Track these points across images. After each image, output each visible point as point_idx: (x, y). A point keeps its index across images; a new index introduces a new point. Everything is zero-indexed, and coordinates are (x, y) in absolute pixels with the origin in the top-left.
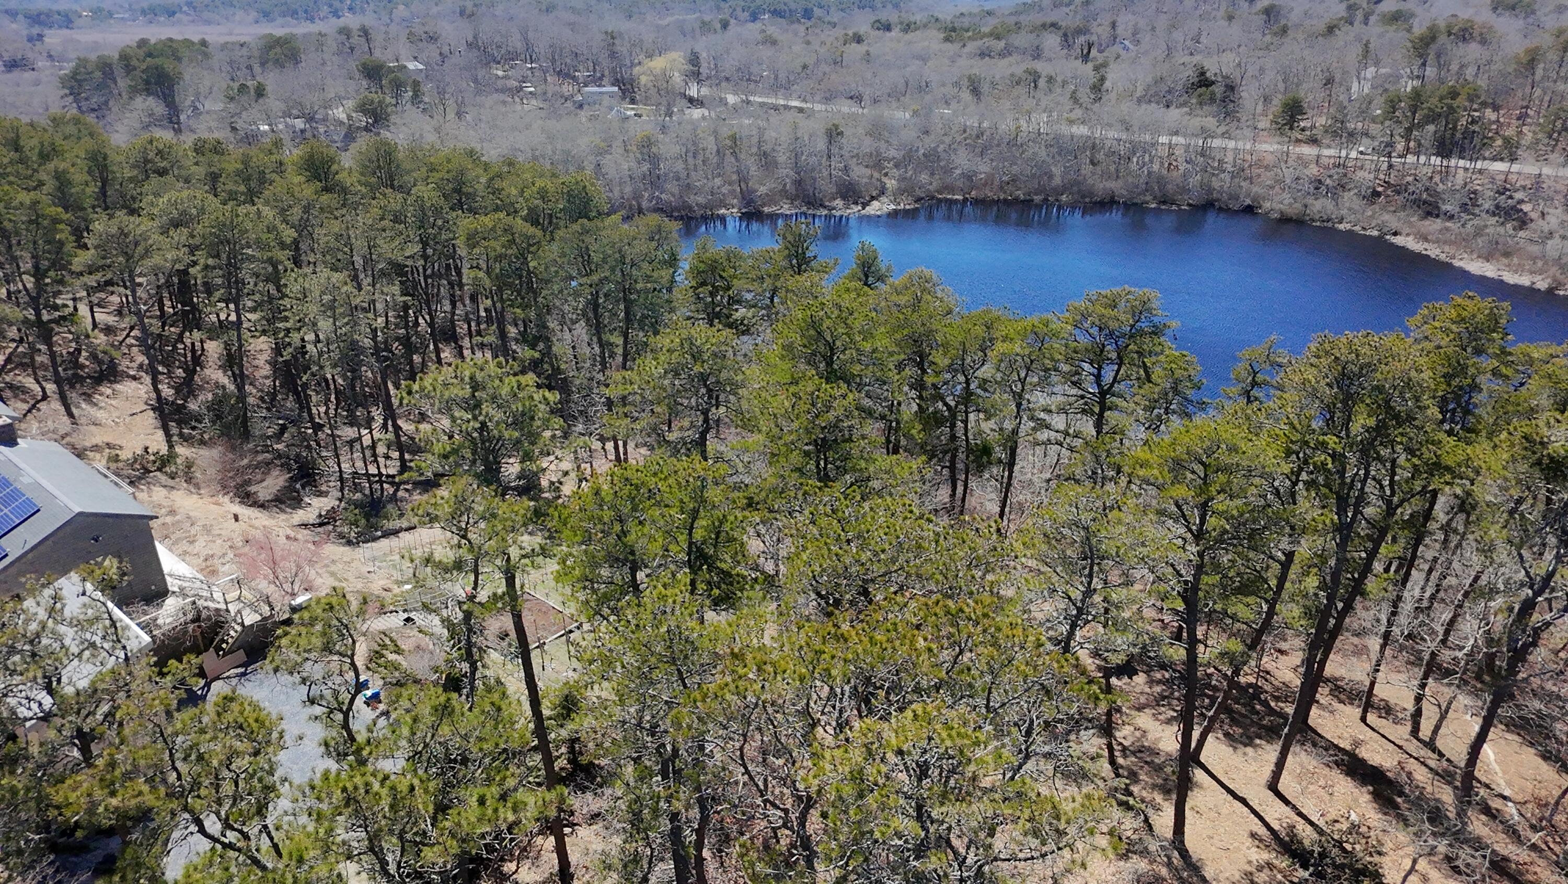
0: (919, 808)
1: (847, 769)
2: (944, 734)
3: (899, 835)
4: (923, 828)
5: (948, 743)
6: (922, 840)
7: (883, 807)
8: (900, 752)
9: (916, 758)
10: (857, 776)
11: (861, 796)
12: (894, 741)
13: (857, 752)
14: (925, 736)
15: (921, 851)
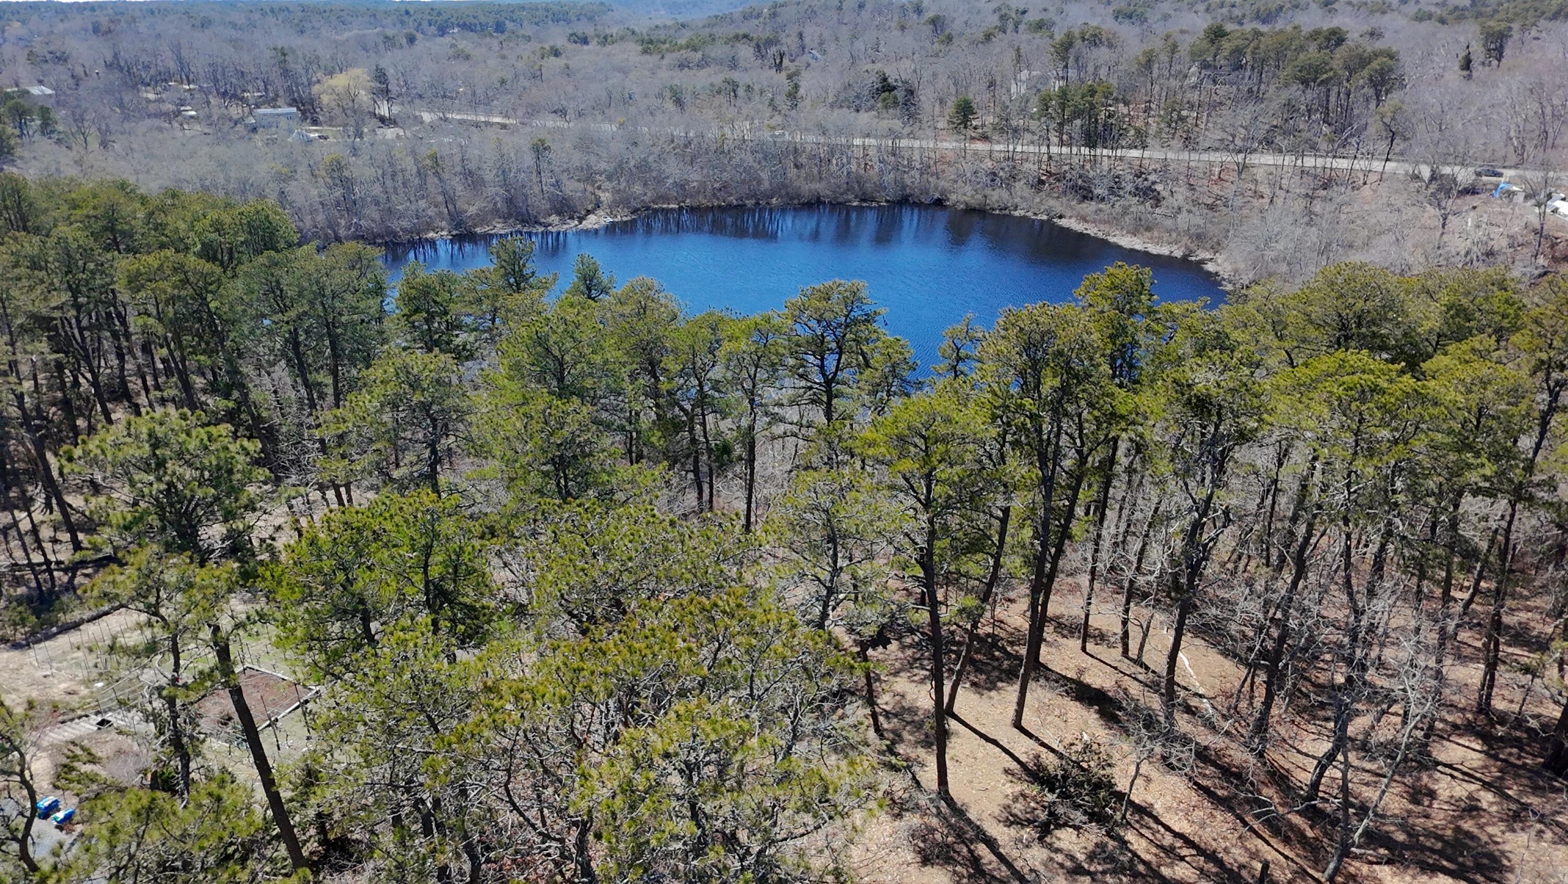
0: (693, 806)
1: (616, 783)
2: (708, 729)
3: (676, 837)
4: (699, 826)
5: (713, 737)
6: (699, 838)
7: (656, 813)
8: (667, 755)
9: (683, 758)
10: (628, 788)
11: (633, 808)
12: (659, 746)
13: (624, 764)
14: (689, 734)
15: (699, 848)
